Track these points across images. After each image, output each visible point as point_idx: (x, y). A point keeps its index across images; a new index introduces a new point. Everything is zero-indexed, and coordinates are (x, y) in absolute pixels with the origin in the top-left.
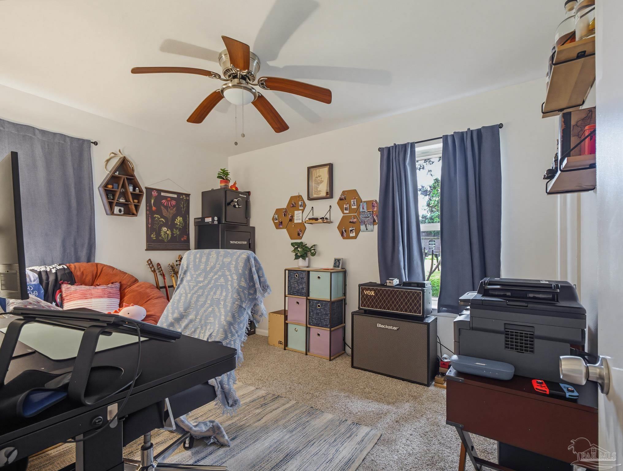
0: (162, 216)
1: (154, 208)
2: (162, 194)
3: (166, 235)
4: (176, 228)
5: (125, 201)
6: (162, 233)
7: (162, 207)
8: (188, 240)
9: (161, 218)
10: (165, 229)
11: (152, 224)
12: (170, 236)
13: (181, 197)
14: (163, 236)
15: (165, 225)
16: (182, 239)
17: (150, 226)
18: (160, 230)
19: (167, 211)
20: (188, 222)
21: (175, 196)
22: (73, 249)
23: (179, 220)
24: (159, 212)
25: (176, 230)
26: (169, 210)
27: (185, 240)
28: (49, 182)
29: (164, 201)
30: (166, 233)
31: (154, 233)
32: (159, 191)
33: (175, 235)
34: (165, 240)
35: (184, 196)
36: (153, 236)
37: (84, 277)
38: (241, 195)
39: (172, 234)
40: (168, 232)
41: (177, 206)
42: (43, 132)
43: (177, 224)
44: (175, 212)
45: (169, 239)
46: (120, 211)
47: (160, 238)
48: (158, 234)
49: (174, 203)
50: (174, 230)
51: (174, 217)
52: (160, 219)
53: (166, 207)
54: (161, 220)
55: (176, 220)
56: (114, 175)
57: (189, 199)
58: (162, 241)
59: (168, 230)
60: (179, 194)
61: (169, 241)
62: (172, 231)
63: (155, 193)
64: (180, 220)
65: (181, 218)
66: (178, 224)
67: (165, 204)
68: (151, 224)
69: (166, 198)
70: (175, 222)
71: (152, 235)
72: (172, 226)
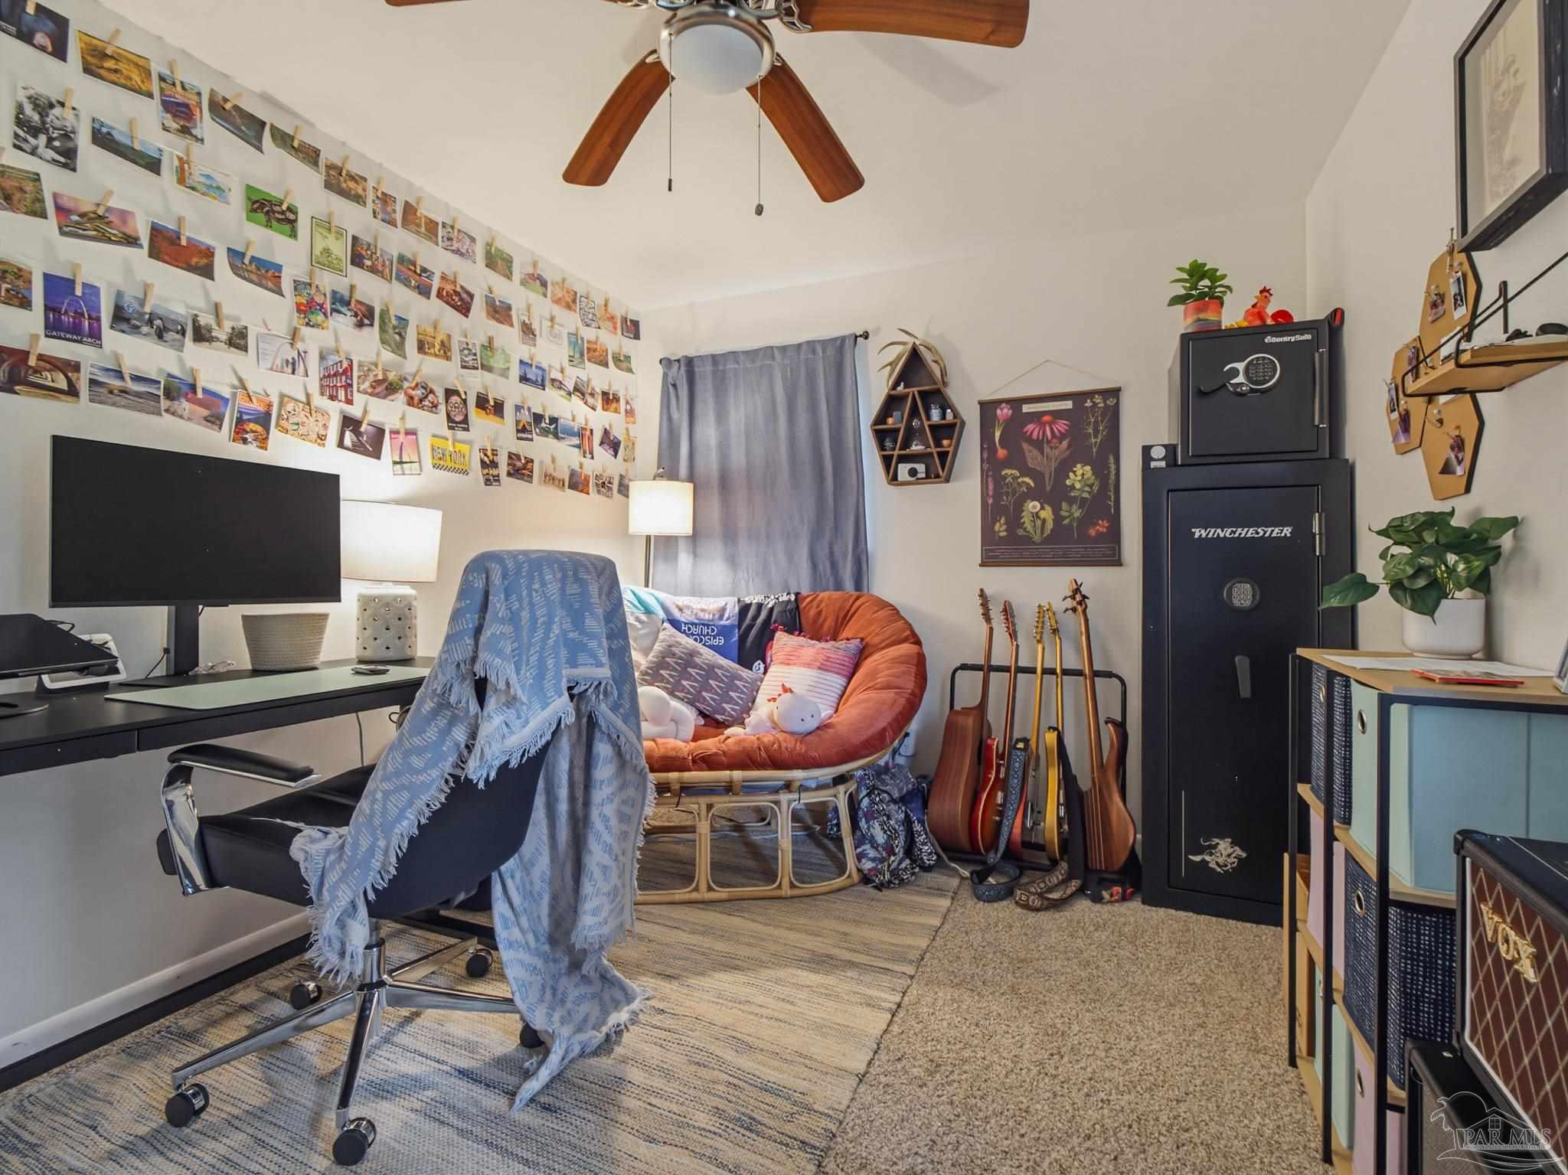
0: (1026, 471)
1: (1002, 453)
2: (1026, 408)
3: (1039, 523)
4: (1071, 501)
5: (923, 447)
6: (1026, 519)
7: (1025, 446)
8: (1114, 535)
9: (1022, 475)
10: (1033, 506)
11: (997, 496)
12: (1050, 525)
13: (1089, 404)
14: (1028, 526)
15: (1032, 494)
16: (1092, 532)
17: (990, 501)
18: (1019, 507)
19: (1042, 453)
20: (1112, 477)
21: (1068, 405)
22: (828, 564)
23: (1081, 476)
24: (1016, 460)
25: (1071, 505)
26: (1047, 449)
27: (1102, 533)
28: (792, 438)
29: (1030, 427)
30: (1038, 517)
31: (1003, 520)
32: (1016, 403)
33: (1066, 522)
34: (1037, 538)
35: (1098, 399)
36: (1001, 528)
37: (820, 621)
38: (1275, 340)
39: (1058, 519)
40: (1043, 514)
41: (1076, 435)
42: (784, 349)
43: (1073, 487)
44: (1068, 452)
45: (1048, 531)
46: (913, 472)
47: (1020, 532)
48: (1015, 522)
49: (1061, 426)
50: (1065, 505)
51: (1065, 467)
52: (1020, 480)
53: (1038, 444)
54: (1023, 482)
55: (1071, 475)
56: (893, 392)
57: (1117, 404)
58: (1028, 540)
59: (1042, 508)
60: (1078, 397)
61: (1047, 540)
62: (1056, 511)
63: (1005, 410)
64: (1083, 475)
65: (1088, 468)
66: (1078, 486)
67: (1035, 436)
68: (993, 497)
69: (1036, 417)
70: (1068, 482)
71: (997, 525)
72: (1055, 494)
